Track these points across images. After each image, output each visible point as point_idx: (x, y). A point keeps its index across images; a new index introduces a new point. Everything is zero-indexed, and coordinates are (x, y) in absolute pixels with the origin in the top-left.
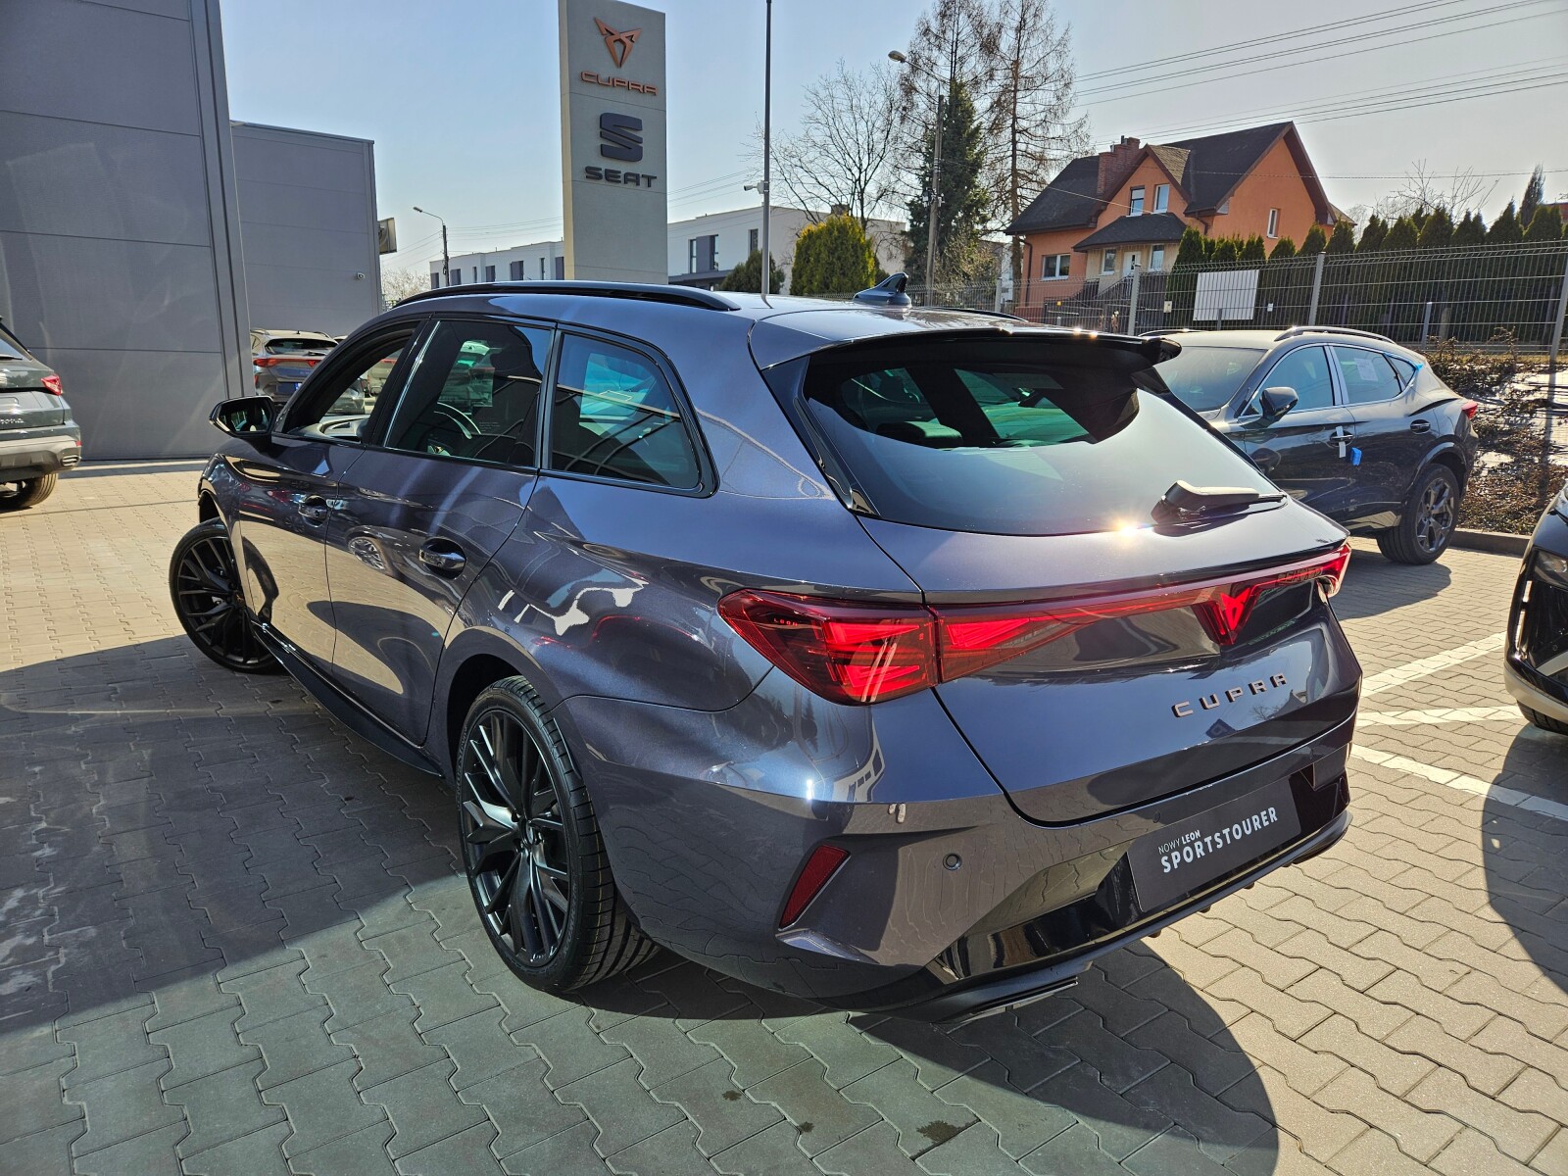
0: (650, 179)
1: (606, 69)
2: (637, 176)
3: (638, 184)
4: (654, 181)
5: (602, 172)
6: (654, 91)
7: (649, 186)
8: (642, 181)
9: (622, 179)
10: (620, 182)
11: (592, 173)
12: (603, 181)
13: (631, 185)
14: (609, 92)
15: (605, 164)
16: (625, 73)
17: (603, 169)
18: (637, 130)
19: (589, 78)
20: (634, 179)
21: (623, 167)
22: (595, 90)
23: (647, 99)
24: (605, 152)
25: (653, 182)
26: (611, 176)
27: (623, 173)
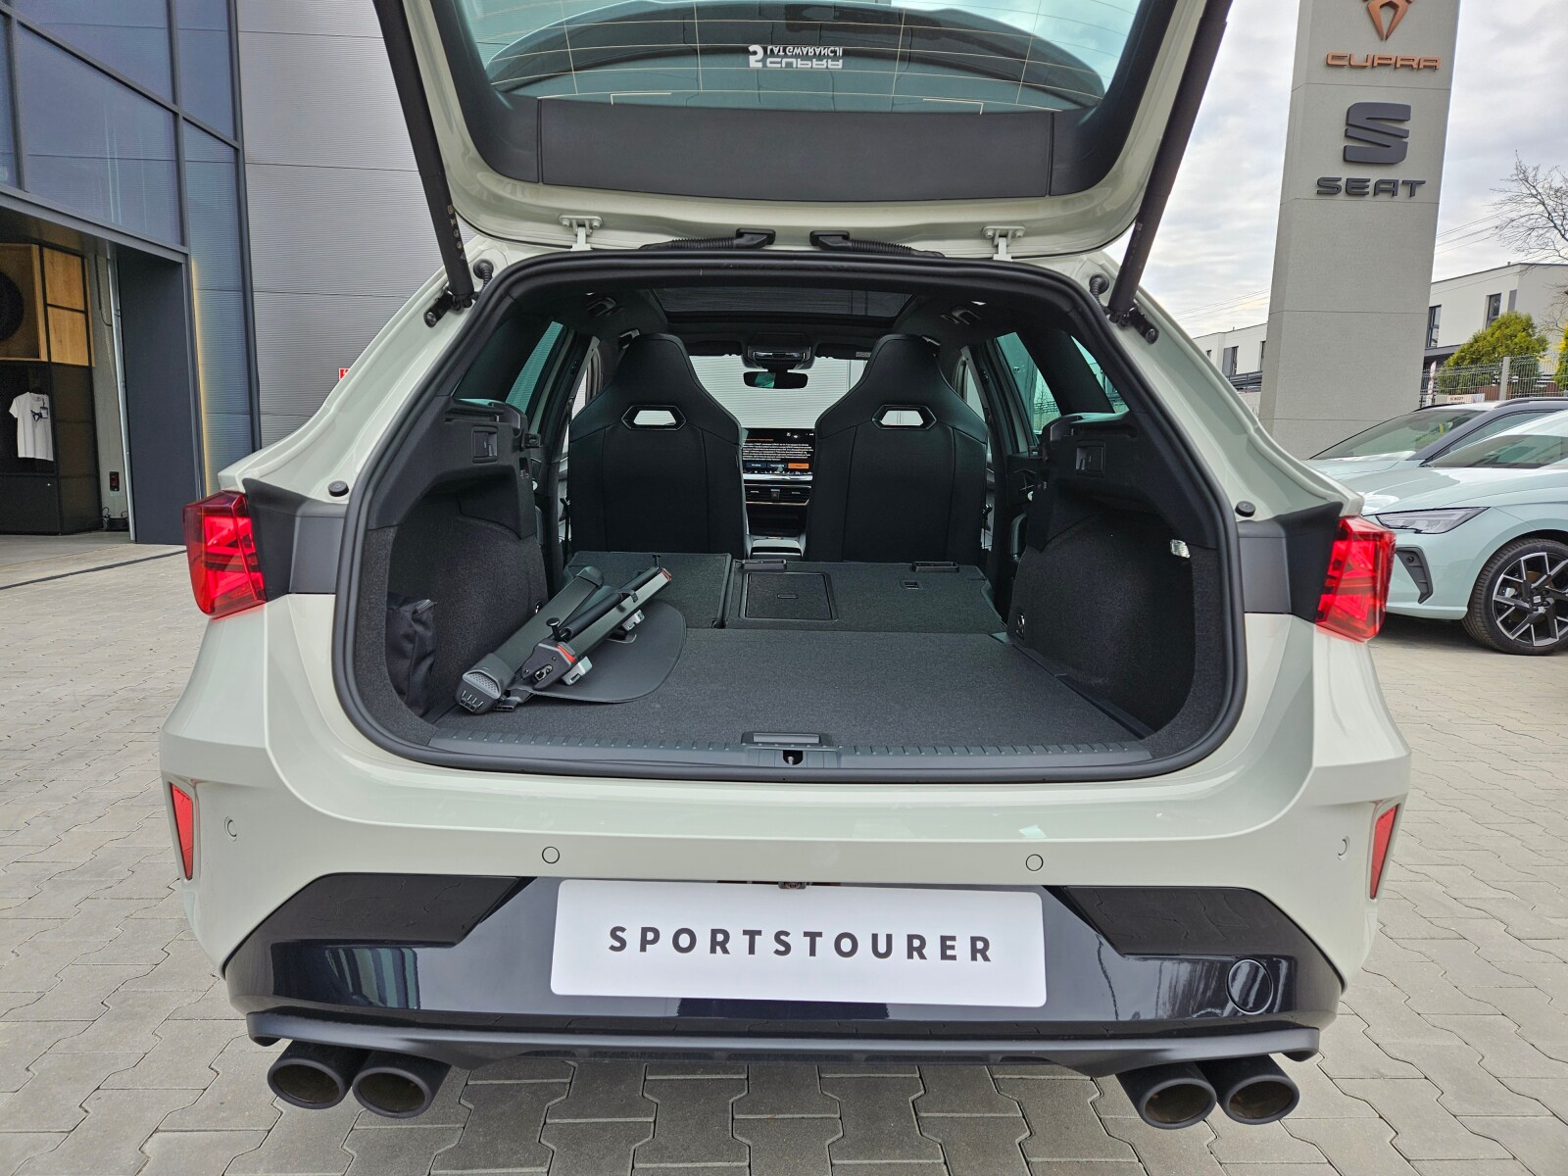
0: (1413, 186)
1: (1363, 44)
2: (1395, 183)
3: (1394, 193)
4: (1421, 190)
5: (1342, 183)
6: (1435, 67)
7: (1412, 194)
8: (1402, 192)
9: (1371, 189)
10: (1368, 193)
11: (1327, 187)
12: (1342, 195)
13: (1383, 197)
14: (1366, 76)
15: (1346, 173)
16: (1393, 49)
17: (1344, 180)
18: (1402, 121)
19: (1337, 63)
20: (1388, 188)
21: (1373, 175)
22: (1345, 75)
23: (1425, 74)
24: (1348, 158)
25: (1418, 191)
26: (1356, 189)
27: (1371, 184)
